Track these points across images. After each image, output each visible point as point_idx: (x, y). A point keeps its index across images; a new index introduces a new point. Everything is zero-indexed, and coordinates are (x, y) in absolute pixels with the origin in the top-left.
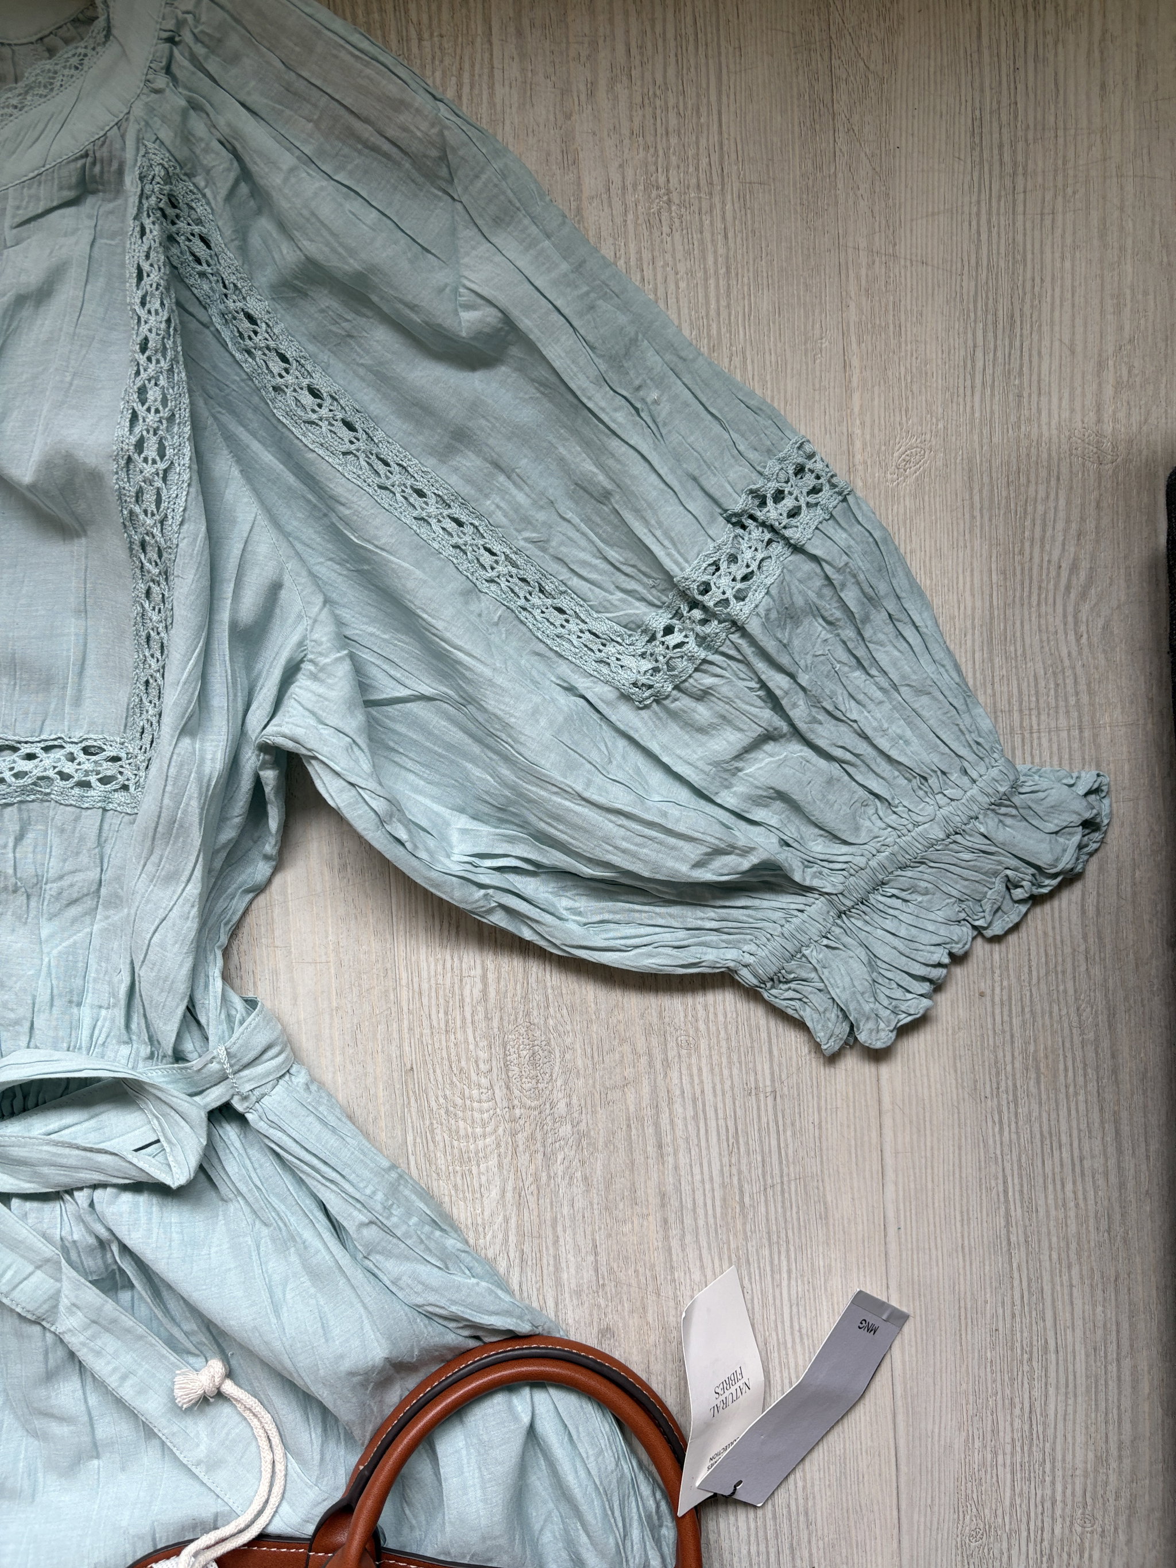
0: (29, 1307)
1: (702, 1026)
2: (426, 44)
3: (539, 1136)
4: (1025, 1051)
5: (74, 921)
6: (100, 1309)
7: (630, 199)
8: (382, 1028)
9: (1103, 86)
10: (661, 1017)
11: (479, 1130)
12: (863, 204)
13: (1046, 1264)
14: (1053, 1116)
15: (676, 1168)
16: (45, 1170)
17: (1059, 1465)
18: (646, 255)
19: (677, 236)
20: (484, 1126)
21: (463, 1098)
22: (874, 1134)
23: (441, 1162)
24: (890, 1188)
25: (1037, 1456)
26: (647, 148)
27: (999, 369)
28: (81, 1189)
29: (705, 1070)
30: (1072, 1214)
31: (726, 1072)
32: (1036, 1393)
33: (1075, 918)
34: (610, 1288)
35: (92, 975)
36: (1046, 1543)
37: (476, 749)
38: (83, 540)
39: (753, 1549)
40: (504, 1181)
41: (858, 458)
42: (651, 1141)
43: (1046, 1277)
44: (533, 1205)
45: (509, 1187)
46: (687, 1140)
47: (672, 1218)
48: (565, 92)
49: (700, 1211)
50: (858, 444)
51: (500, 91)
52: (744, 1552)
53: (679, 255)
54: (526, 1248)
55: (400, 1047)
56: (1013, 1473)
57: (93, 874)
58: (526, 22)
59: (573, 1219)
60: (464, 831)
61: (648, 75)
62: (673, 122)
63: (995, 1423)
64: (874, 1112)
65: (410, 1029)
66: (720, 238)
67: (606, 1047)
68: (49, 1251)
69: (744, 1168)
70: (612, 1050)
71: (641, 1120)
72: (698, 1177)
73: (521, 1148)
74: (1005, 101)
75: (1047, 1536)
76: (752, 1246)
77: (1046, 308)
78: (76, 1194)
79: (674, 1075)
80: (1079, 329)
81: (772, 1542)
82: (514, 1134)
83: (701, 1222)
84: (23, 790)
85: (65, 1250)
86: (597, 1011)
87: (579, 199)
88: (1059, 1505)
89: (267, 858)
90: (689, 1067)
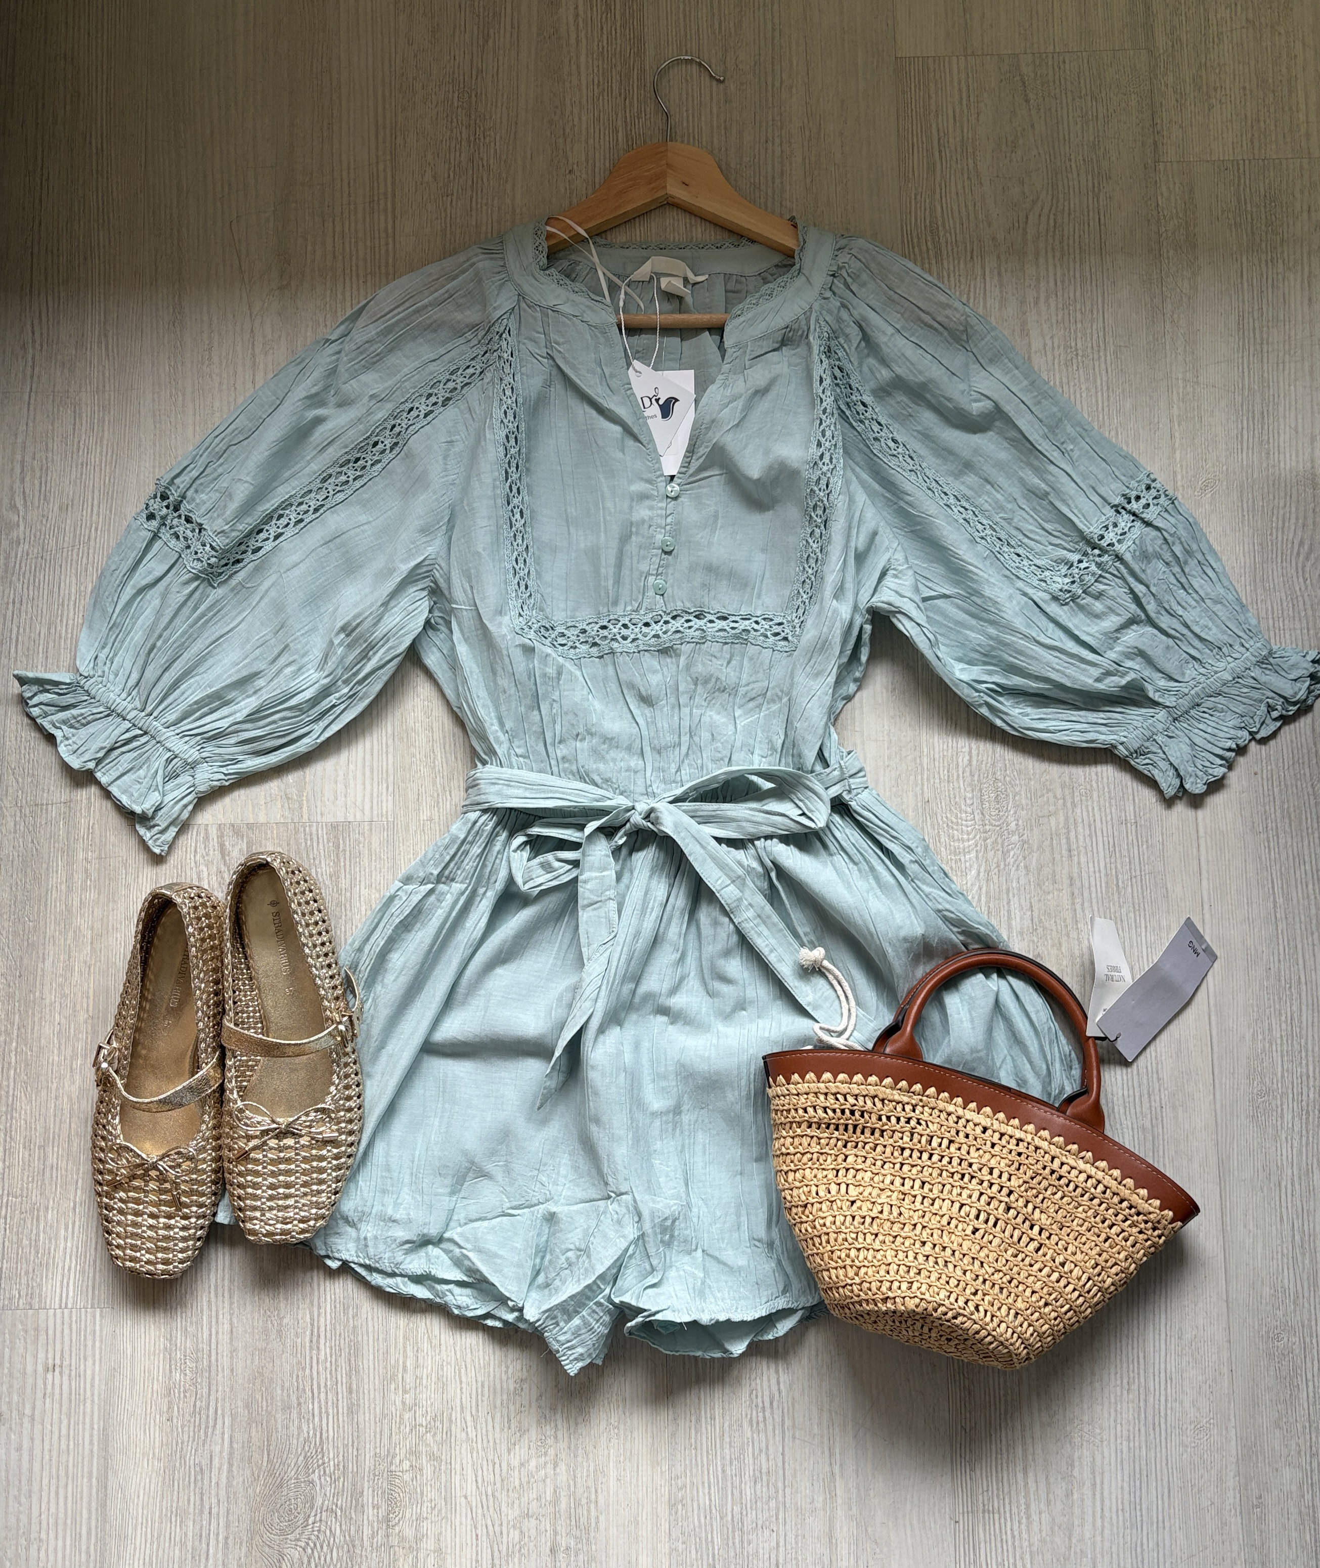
0: (729, 901)
1: (1094, 784)
2: (952, 279)
3: (1000, 841)
4: (1282, 808)
5: (751, 710)
6: (763, 908)
7: (1056, 353)
8: (912, 778)
9: (1310, 299)
10: (1070, 778)
11: (965, 837)
12: (1180, 358)
13: (1298, 932)
14: (1300, 845)
15: (1079, 863)
16: (744, 824)
17: (1310, 1054)
18: (1065, 380)
19: (1081, 371)
20: (968, 834)
21: (957, 817)
22: (1195, 850)
23: (944, 853)
24: (1205, 883)
25: (1297, 1047)
26: (1065, 329)
27: (1256, 440)
28: (759, 839)
29: (1096, 809)
30: (1313, 902)
31: (1108, 811)
32: (1294, 1008)
33: (1309, 733)
34: (1040, 930)
35: (758, 739)
36: (1304, 1103)
37: (974, 622)
38: (771, 512)
39: (1126, 1093)
40: (980, 866)
41: (1179, 483)
42: (1065, 847)
43: (1299, 939)
44: (996, 881)
45: (982, 870)
46: (1085, 848)
47: (1076, 892)
48: (1023, 302)
49: (1093, 889)
50: (1179, 477)
51: (989, 302)
52: (1120, 1094)
53: (1082, 380)
54: (992, 905)
55: (922, 789)
56: (1282, 1056)
57: (766, 684)
58: (1003, 269)
59: (1019, 890)
60: (962, 670)
61: (1066, 295)
62: (1079, 317)
63: (1270, 1025)
64: (1194, 837)
65: (928, 779)
66: (1104, 372)
67: (1039, 794)
68: (740, 872)
69: (1119, 866)
70: (1043, 795)
71: (1058, 835)
72: (1092, 869)
73: (989, 848)
74: (1256, 307)
75: (1305, 1097)
76: (1124, 911)
77: (1281, 410)
78: (756, 843)
79: (1078, 811)
80: (1300, 421)
81: (1137, 1090)
82: (985, 840)
83: (1094, 896)
84: (736, 636)
85: (748, 872)
86: (1034, 774)
87: (1029, 353)
88: (1311, 1079)
89: (856, 680)
90: (1087, 806)
